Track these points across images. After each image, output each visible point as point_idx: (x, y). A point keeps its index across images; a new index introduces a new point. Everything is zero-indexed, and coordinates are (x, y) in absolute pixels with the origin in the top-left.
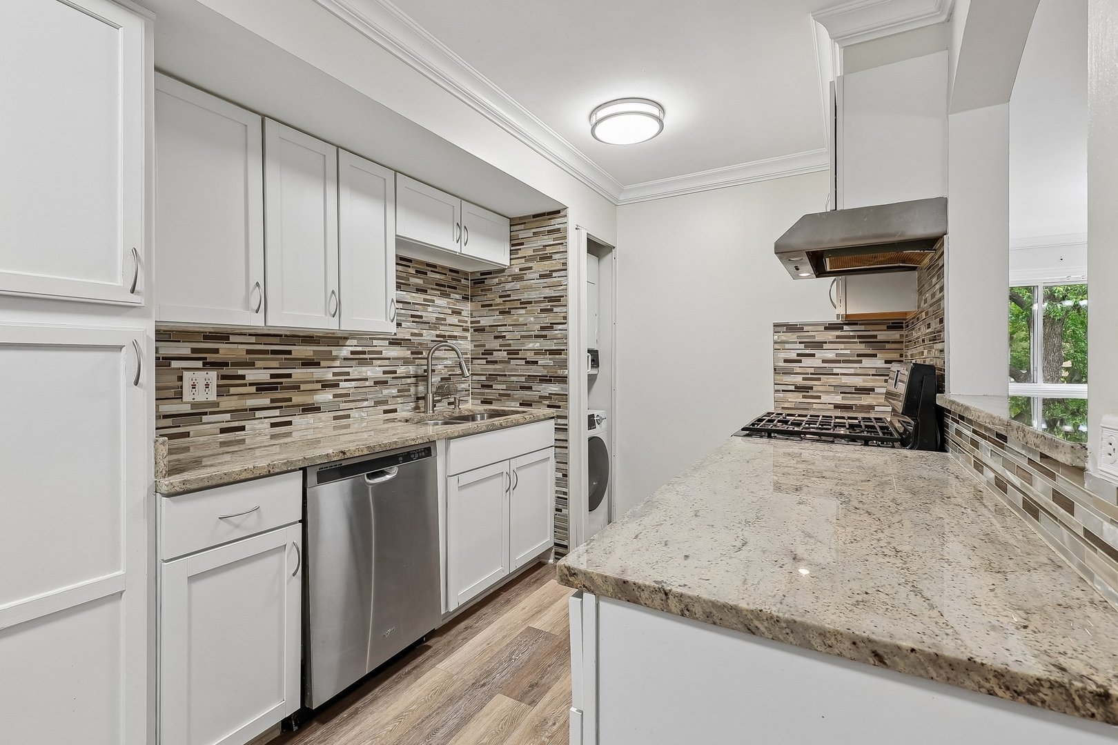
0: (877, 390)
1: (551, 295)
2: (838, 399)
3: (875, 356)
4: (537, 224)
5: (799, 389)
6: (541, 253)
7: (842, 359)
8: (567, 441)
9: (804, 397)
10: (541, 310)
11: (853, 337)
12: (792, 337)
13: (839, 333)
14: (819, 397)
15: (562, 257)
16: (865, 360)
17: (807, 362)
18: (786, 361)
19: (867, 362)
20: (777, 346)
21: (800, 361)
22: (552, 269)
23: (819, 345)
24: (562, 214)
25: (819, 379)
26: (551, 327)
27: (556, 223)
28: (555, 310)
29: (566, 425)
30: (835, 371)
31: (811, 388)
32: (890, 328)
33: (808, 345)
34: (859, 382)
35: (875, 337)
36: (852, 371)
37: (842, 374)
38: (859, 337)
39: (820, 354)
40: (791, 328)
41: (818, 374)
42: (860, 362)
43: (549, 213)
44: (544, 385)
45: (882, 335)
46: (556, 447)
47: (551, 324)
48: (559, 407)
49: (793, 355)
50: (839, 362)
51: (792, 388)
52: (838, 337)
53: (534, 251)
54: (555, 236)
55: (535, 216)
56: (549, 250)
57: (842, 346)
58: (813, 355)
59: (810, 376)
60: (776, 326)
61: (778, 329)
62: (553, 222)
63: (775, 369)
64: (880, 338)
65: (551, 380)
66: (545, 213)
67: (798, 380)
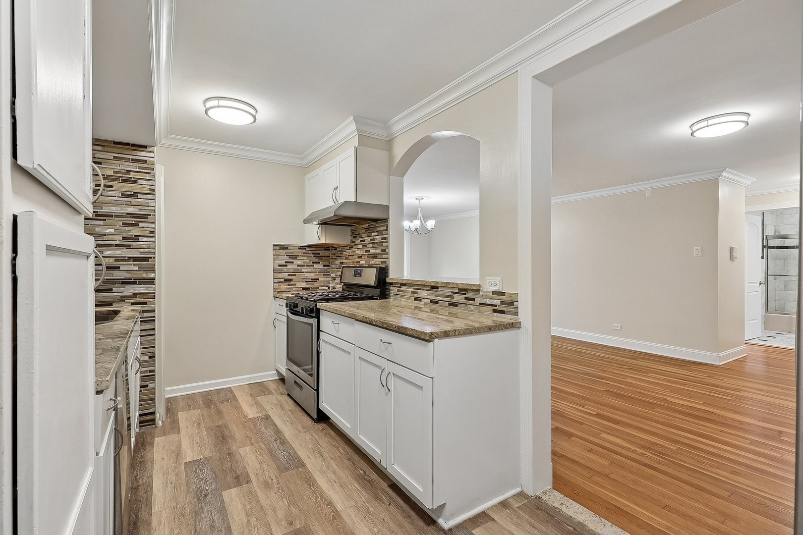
0: (320, 279)
1: (137, 213)
2: (304, 285)
3: (319, 263)
4: (118, 150)
5: (286, 281)
6: (124, 176)
7: (306, 264)
8: (154, 329)
9: (289, 285)
10: (123, 224)
11: (310, 254)
12: (283, 252)
13: (304, 251)
14: (296, 285)
15: (149, 184)
16: (315, 265)
17: (290, 266)
18: (279, 266)
19: (316, 266)
20: (275, 257)
21: (286, 266)
22: (136, 191)
23: (295, 257)
24: (148, 149)
25: (296, 275)
26: (136, 238)
27: (142, 155)
28: (141, 225)
29: (154, 317)
30: (303, 270)
31: (292, 280)
32: (325, 250)
33: (290, 257)
34: (313, 276)
35: (319, 254)
36: (310, 270)
37: (306, 272)
38: (313, 253)
39: (296, 262)
40: (283, 247)
41: (296, 271)
42: (313, 266)
43: (133, 145)
44: (127, 287)
45: (322, 253)
46: (141, 336)
47: (135, 236)
48: (146, 303)
49: (283, 262)
50: (304, 266)
51: (283, 280)
52: (304, 253)
53: (114, 172)
54: (140, 165)
55: (115, 143)
56: (132, 175)
57: (306, 258)
58: (293, 262)
59: (291, 273)
60: (274, 245)
61: (276, 247)
62: (138, 153)
63: (274, 270)
64: (321, 255)
65: (136, 282)
66: (129, 144)
67: (286, 275)
